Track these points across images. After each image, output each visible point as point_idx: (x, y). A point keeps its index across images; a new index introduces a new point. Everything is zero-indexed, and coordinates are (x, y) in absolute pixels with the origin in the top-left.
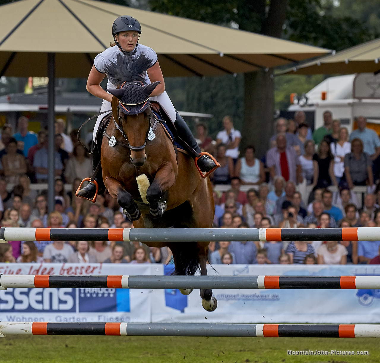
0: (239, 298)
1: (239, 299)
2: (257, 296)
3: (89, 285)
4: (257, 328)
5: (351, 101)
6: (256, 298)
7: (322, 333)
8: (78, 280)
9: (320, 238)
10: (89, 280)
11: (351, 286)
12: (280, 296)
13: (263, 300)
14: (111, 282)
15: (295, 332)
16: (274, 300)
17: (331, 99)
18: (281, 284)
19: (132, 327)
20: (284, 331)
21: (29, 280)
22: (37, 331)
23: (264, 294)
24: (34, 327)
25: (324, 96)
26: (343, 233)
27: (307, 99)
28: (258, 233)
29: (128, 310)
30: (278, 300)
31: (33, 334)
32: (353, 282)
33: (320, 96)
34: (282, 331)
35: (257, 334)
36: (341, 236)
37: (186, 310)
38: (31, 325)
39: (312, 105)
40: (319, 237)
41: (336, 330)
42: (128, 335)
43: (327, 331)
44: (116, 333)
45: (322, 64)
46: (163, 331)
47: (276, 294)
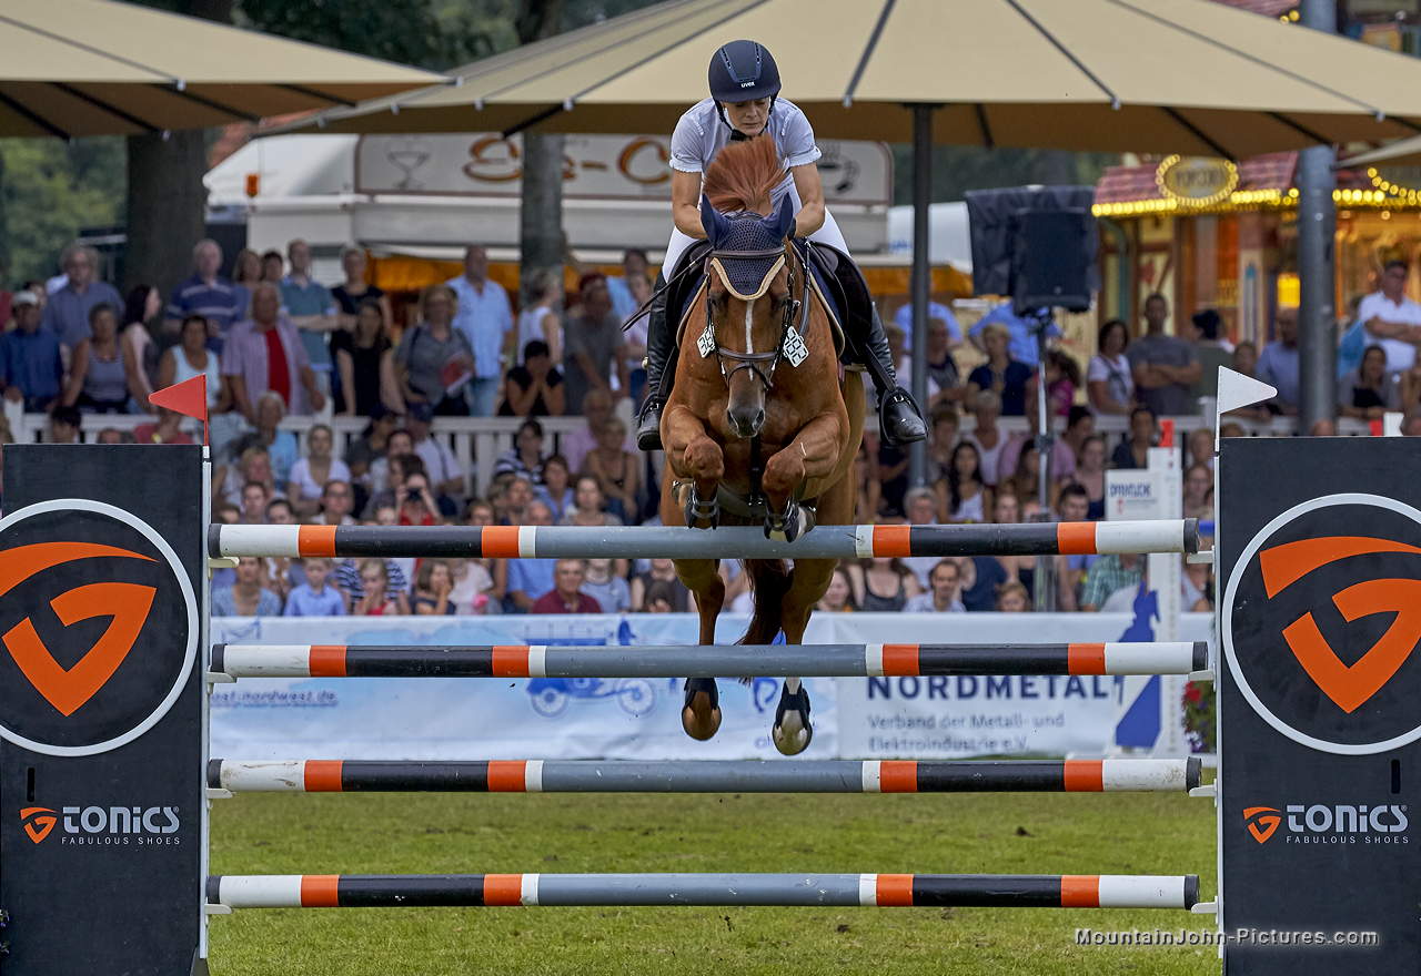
0: (236, 700)
1: (236, 705)
2: (285, 697)
3: (447, 669)
4: (865, 770)
5: (348, 198)
6: (277, 701)
7: (1025, 781)
8: (419, 658)
10: (446, 658)
12: (338, 696)
13: (297, 705)
14: (503, 663)
15: (960, 780)
16: (324, 705)
19: (554, 772)
21: (296, 658)
22: (317, 782)
23: (298, 692)
24: (309, 773)
25: (252, 185)
30: (334, 705)
31: (307, 791)
33: (242, 184)
34: (925, 778)
35: (866, 785)
38: (301, 768)
41: (1057, 771)
42: (545, 790)
43: (1036, 777)
44: (516, 785)
46: (632, 781)
47: (329, 690)
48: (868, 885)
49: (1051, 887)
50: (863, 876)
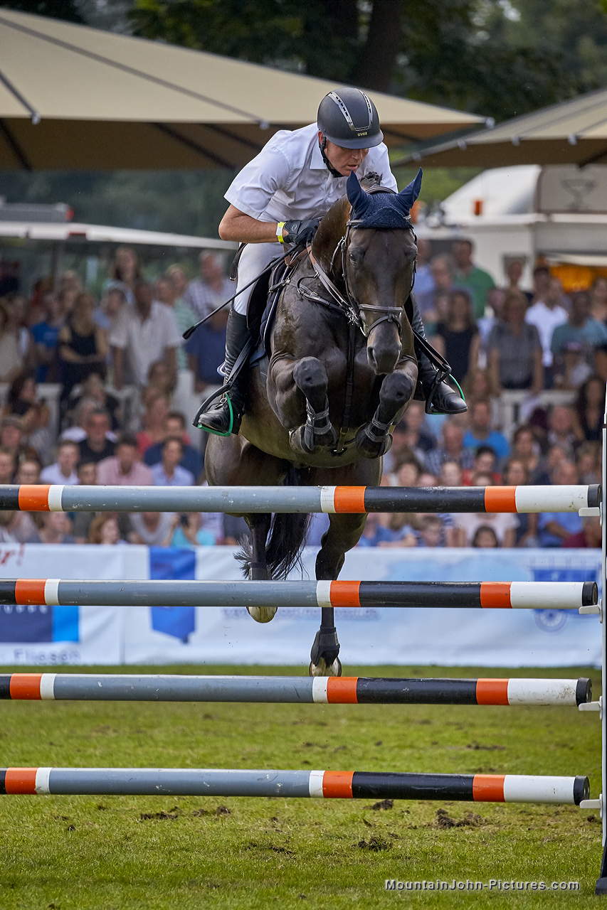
4: (315, 685)
5: (531, 218)
7: (445, 695)
9: (440, 507)
11: (501, 600)
14: (24, 593)
15: (391, 693)
17: (492, 214)
18: (364, 598)
19: (64, 683)
20: (368, 691)
25: (478, 209)
26: (486, 497)
27: (443, 213)
28: (318, 498)
29: (76, 639)
32: (506, 595)
33: (470, 207)
34: (363, 691)
35: (315, 697)
36: (482, 504)
37: (193, 638)
39: (453, 226)
40: (440, 505)
41: (470, 688)
42: (56, 699)
43: (453, 692)
45: (470, 147)
46: (127, 691)
48: (316, 780)
49: (464, 784)
50: (313, 772)
